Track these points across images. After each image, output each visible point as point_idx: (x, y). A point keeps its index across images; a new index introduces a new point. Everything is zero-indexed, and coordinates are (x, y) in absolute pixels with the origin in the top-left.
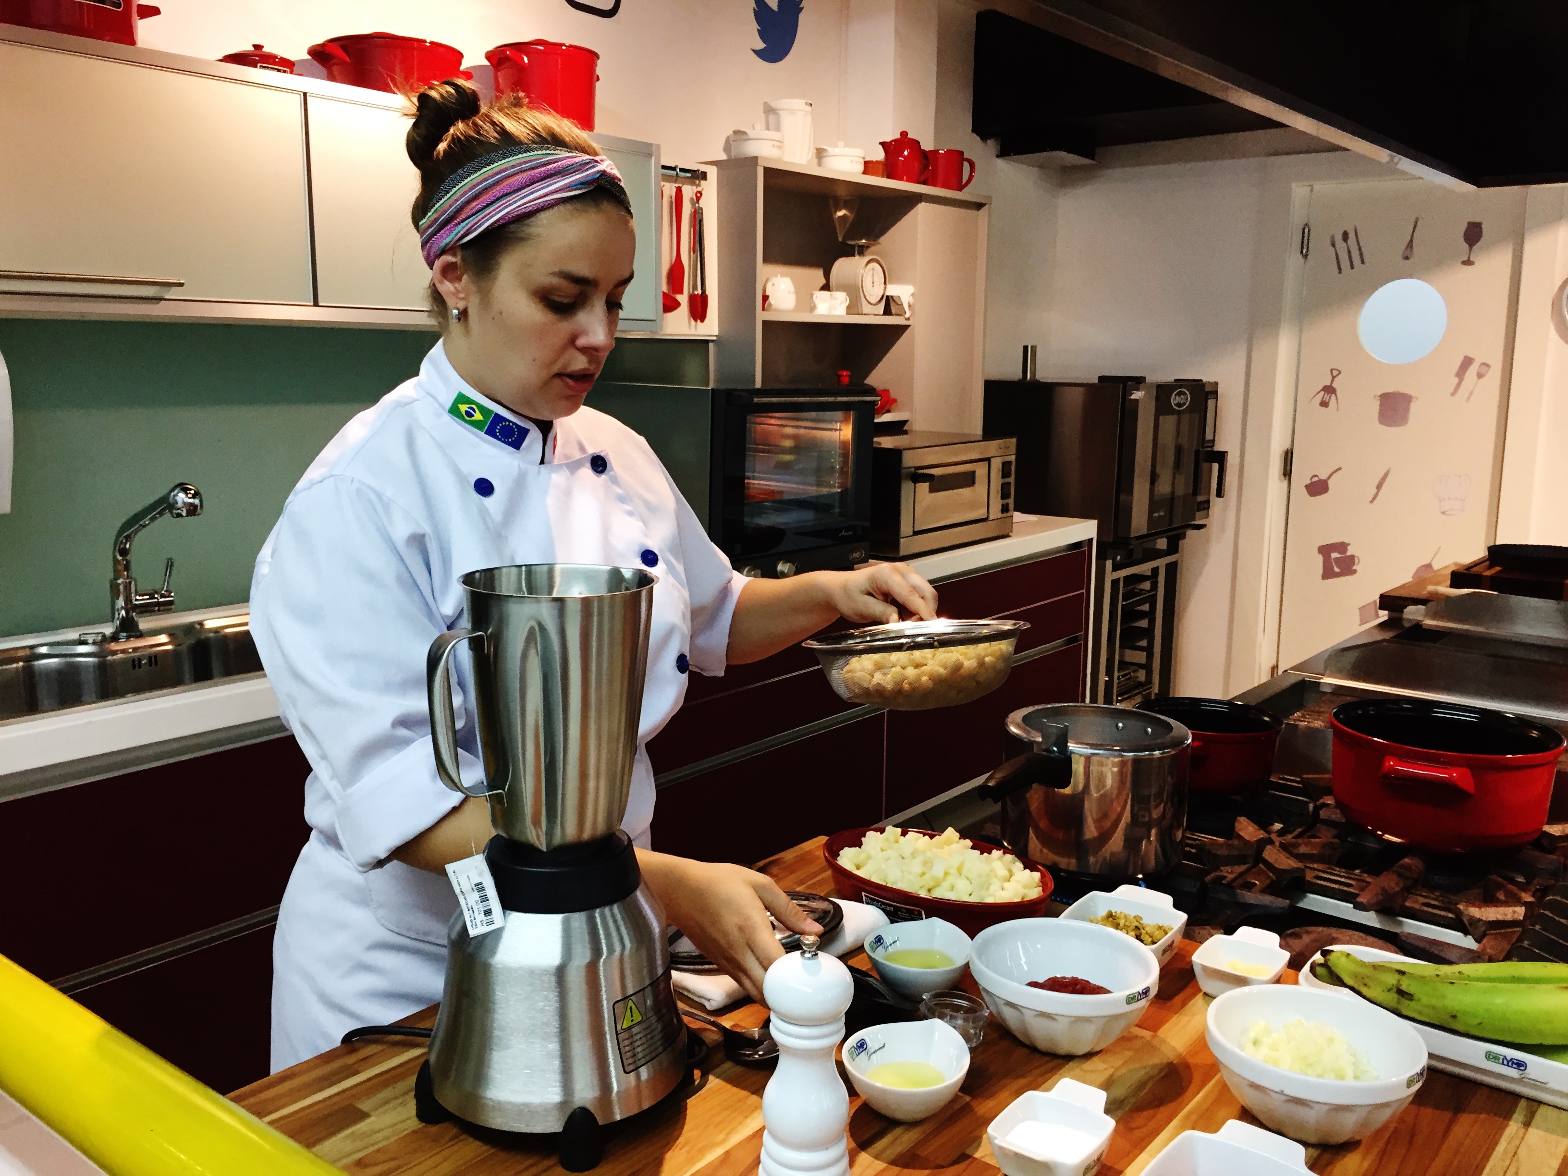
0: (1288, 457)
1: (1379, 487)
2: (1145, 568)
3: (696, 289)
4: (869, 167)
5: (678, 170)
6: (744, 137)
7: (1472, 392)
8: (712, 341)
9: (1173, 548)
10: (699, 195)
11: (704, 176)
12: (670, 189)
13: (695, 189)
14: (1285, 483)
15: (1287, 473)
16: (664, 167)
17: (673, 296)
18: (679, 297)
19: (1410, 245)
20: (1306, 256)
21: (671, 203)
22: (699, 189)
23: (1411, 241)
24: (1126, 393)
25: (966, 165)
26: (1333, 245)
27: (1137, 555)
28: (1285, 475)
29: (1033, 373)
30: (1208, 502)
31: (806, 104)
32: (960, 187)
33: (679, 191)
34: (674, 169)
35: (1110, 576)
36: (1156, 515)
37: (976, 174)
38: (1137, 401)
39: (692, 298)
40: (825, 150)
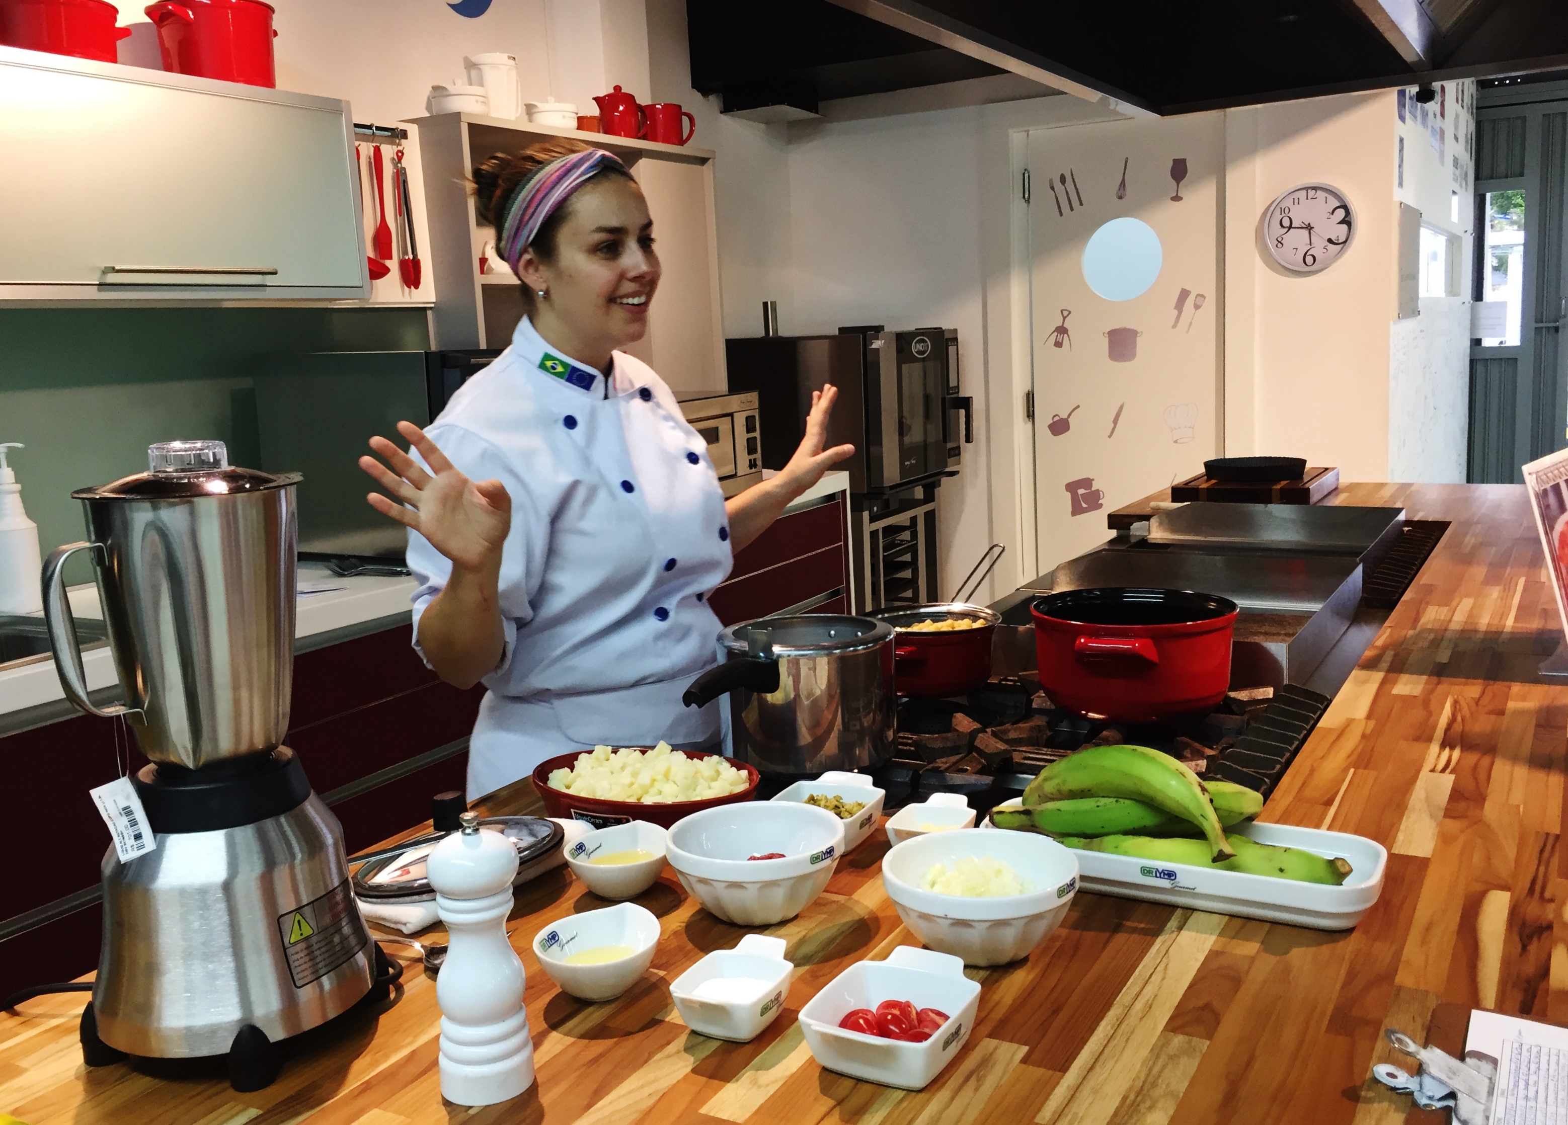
0: (1030, 398)
1: (1115, 422)
2: (902, 519)
3: (407, 254)
4: (583, 123)
5: (374, 128)
6: (445, 93)
7: (1191, 323)
8: (431, 308)
9: (929, 497)
10: (400, 154)
11: (404, 134)
12: (366, 149)
13: (395, 148)
14: (1030, 424)
15: (1030, 414)
16: (356, 126)
17: (382, 261)
18: (388, 263)
19: (1123, 184)
20: (1028, 201)
21: (370, 163)
22: (400, 148)
23: (1123, 179)
24: (866, 345)
25: (685, 120)
26: (1052, 188)
27: (893, 506)
28: (1028, 416)
29: (776, 330)
30: (959, 448)
31: (509, 58)
32: (682, 142)
33: (377, 150)
34: (369, 127)
35: (868, 528)
36: (907, 463)
37: (696, 129)
38: (877, 350)
39: (403, 264)
40: (535, 106)
